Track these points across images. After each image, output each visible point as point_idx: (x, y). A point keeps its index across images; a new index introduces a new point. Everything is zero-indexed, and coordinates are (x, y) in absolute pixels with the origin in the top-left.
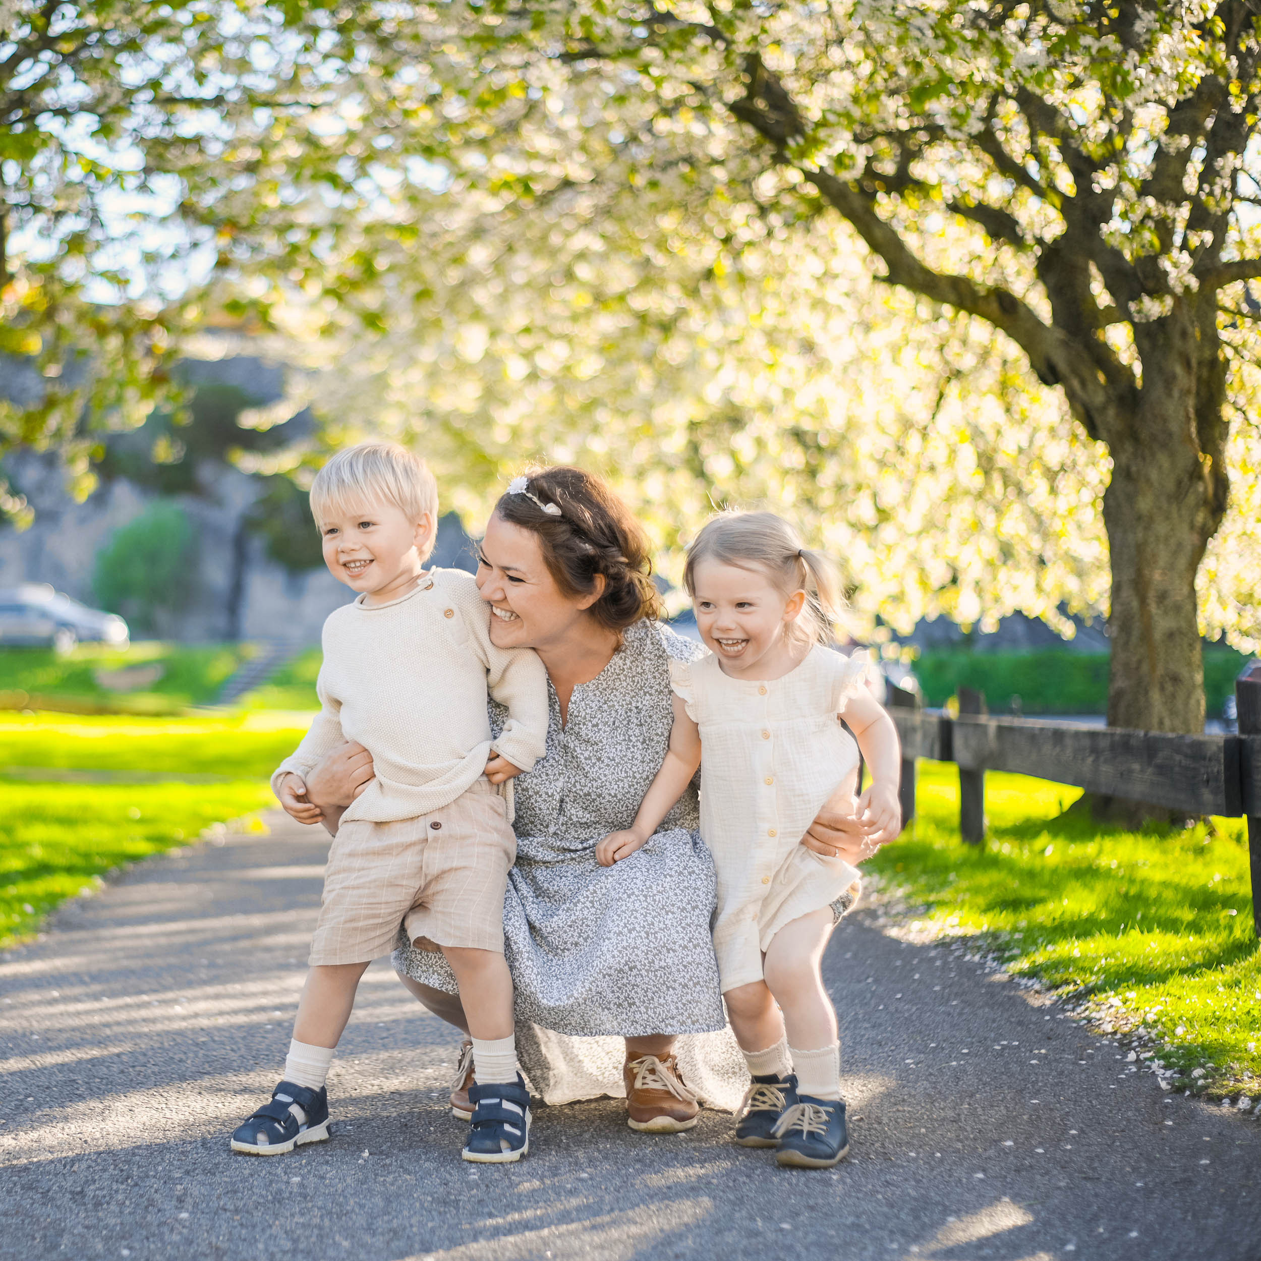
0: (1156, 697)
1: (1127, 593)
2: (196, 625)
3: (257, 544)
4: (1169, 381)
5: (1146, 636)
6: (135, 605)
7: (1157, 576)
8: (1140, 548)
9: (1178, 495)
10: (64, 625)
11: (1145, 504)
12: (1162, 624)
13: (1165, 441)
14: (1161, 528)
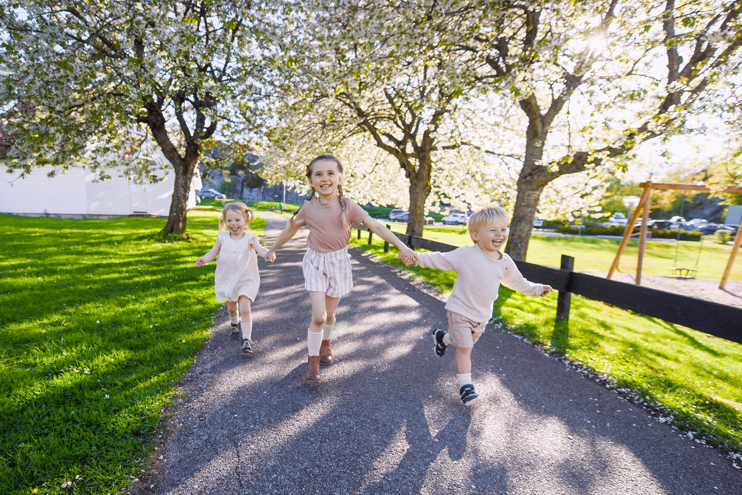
0: (417, 224)
1: (413, 206)
2: (236, 196)
3: (245, 183)
4: (424, 168)
5: (416, 214)
6: (226, 192)
7: (419, 203)
8: (416, 198)
9: (424, 189)
10: (216, 195)
11: (418, 190)
12: (419, 212)
13: (422, 179)
14: (420, 195)
